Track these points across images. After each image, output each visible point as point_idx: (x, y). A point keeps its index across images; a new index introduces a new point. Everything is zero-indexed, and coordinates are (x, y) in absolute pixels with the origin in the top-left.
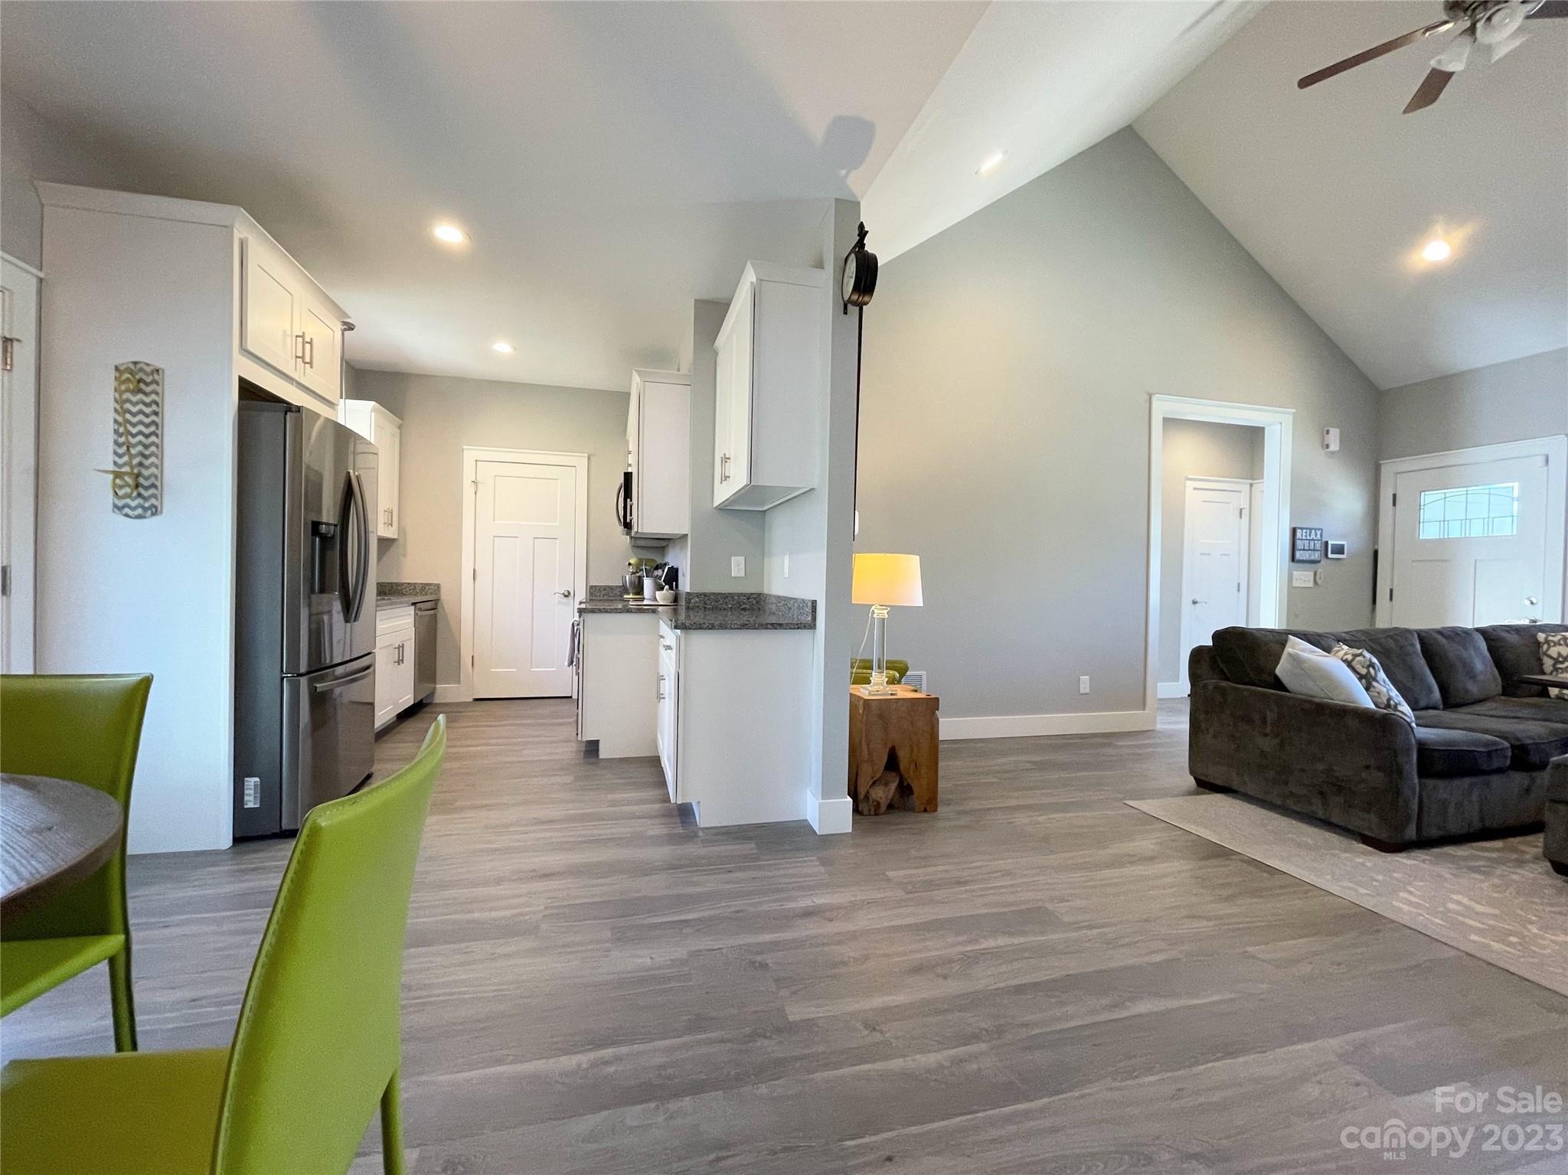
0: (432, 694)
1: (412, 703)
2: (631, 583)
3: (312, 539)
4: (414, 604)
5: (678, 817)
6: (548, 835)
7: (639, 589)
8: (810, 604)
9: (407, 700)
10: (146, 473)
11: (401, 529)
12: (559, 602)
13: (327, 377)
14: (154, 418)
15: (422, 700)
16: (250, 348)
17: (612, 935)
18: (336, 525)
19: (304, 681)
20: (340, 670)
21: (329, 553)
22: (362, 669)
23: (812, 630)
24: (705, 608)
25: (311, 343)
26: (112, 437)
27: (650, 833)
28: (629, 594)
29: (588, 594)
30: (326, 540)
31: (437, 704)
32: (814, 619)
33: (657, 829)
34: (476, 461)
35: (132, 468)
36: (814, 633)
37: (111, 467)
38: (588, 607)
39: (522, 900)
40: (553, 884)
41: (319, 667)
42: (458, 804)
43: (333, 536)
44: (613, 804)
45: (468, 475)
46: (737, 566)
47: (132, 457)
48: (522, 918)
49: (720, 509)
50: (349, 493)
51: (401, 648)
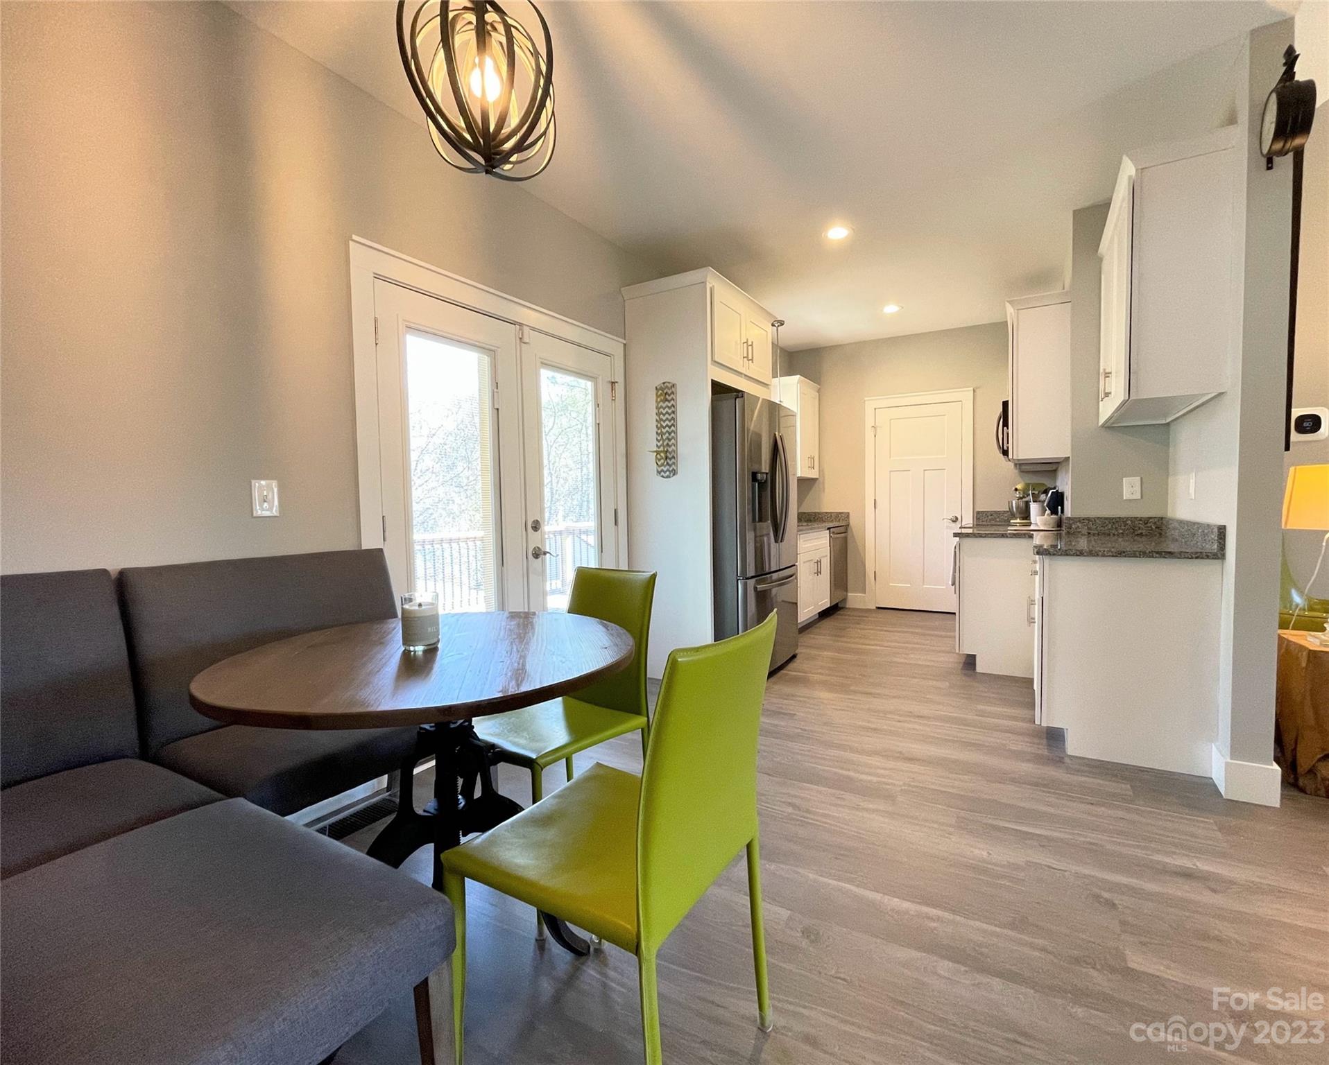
0: (845, 600)
1: (829, 606)
2: (1017, 507)
3: (752, 485)
4: (829, 529)
5: (1045, 740)
6: (917, 727)
7: (1025, 514)
8: (1216, 530)
9: (825, 603)
10: (670, 450)
11: (821, 471)
12: (947, 527)
13: (763, 364)
14: (673, 415)
15: (837, 604)
16: (716, 360)
17: (956, 822)
18: (767, 474)
19: (751, 582)
20: (775, 576)
21: (763, 494)
22: (788, 576)
23: (1220, 561)
24: (1089, 533)
25: (752, 345)
26: (655, 429)
27: (1013, 747)
28: (1016, 519)
29: (975, 519)
30: (762, 485)
31: (849, 609)
32: (1222, 547)
33: (1021, 745)
34: (875, 409)
35: (664, 447)
36: (1223, 564)
37: (655, 449)
38: (976, 532)
39: (887, 772)
40: (915, 767)
41: (762, 574)
42: (852, 688)
43: (766, 481)
44: (982, 714)
45: (869, 423)
46: (1130, 488)
47: (664, 441)
48: (884, 786)
49: (1109, 428)
50: (775, 450)
51: (819, 562)
